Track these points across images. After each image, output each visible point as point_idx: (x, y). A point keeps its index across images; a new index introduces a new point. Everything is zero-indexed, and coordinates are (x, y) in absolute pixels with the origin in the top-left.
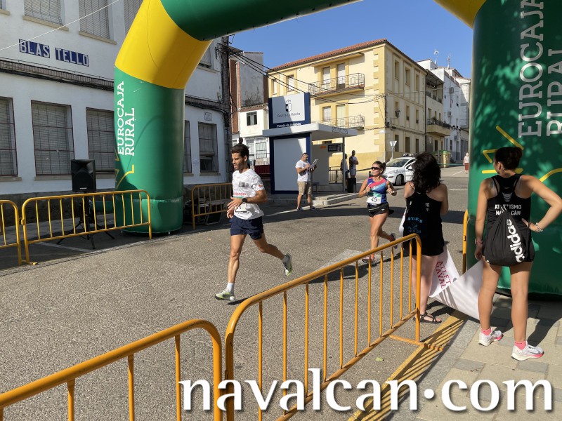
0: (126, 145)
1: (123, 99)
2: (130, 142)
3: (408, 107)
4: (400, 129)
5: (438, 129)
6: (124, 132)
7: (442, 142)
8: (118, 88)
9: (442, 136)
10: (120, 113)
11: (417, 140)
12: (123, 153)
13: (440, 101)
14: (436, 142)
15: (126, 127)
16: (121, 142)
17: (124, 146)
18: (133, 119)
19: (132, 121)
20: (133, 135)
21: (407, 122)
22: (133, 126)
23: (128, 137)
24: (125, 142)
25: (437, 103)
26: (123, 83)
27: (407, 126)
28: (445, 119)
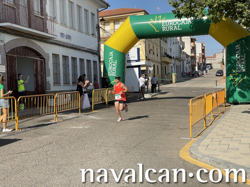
0: (113, 72)
1: (112, 57)
2: (115, 71)
3: (153, 47)
4: (151, 60)
5: (167, 59)
6: (112, 68)
7: (168, 67)
8: (110, 53)
9: (168, 63)
10: (111, 61)
11: (158, 66)
12: (111, 75)
13: (166, 42)
14: (165, 67)
15: (113, 66)
16: (110, 71)
17: (112, 73)
18: (116, 64)
19: (115, 65)
20: (116, 69)
21: (153, 55)
22: (116, 66)
23: (113, 70)
24: (112, 71)
25: (165, 43)
26: (113, 52)
27: (154, 58)
28: (169, 53)
